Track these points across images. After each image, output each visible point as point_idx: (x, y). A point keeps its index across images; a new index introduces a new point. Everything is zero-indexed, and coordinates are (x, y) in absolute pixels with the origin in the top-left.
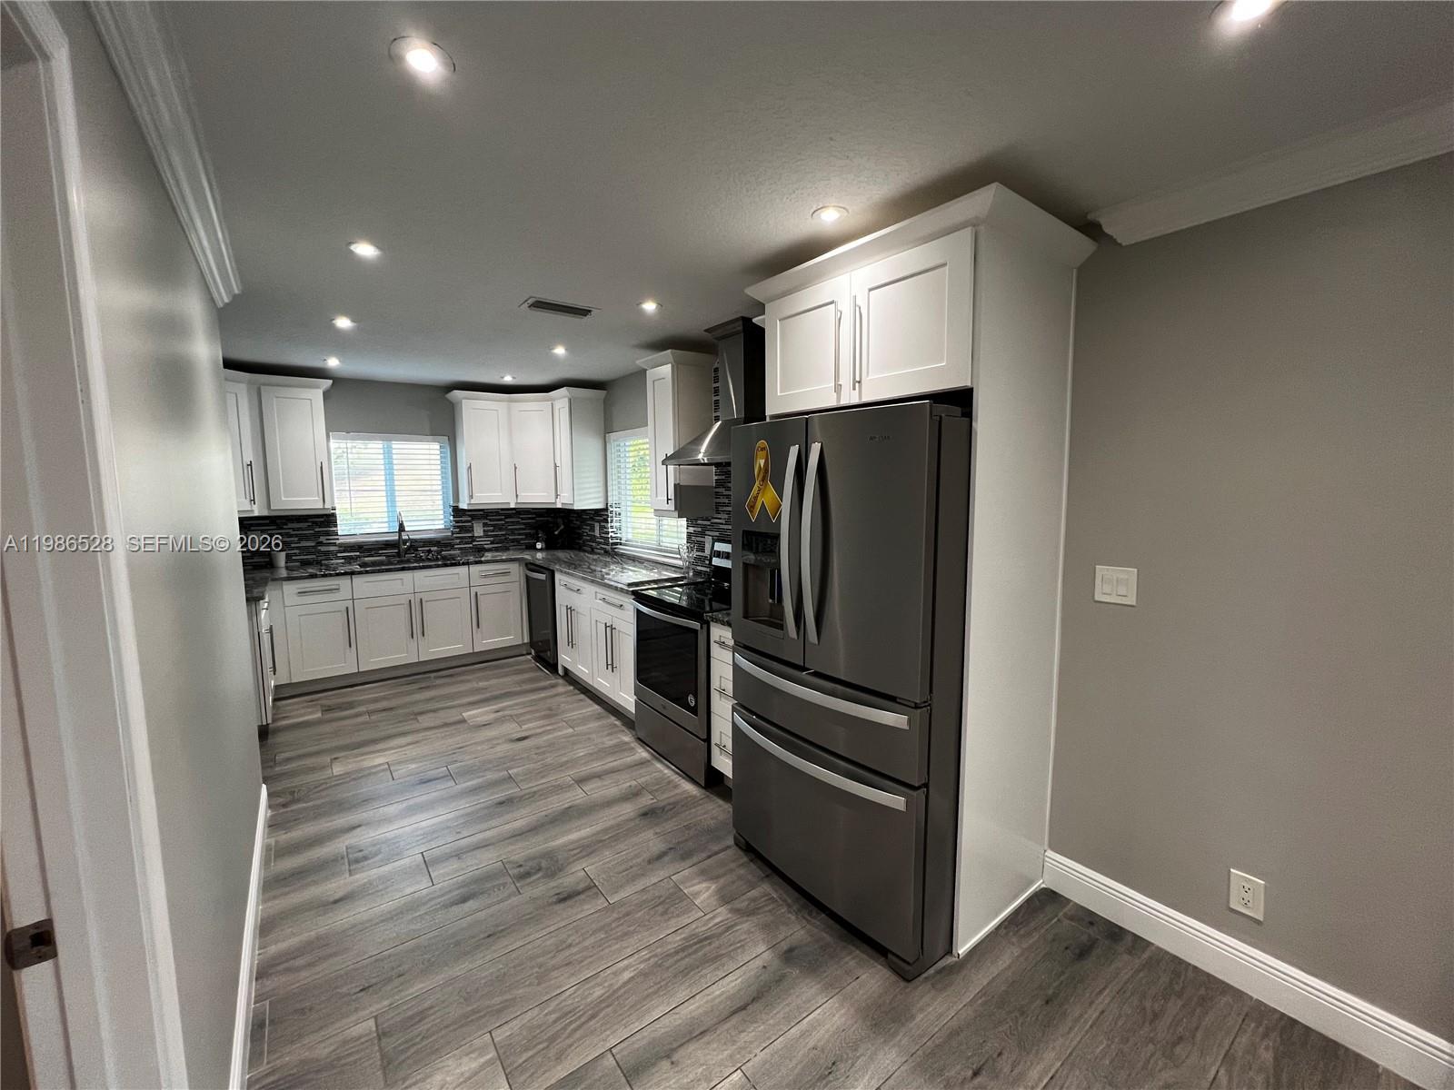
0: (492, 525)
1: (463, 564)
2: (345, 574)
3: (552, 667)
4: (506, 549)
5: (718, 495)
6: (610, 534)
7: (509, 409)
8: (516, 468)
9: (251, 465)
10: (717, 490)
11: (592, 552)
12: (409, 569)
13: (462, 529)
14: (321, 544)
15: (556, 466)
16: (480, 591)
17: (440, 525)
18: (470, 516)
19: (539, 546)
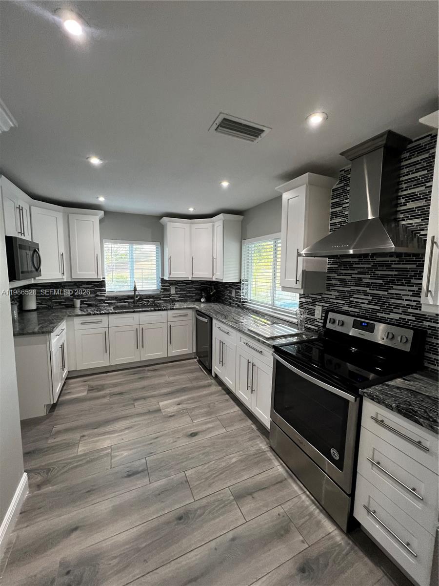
0: (180, 288)
1: (165, 310)
2: (105, 314)
3: (209, 371)
4: (186, 301)
5: (329, 278)
6: (242, 296)
7: (190, 227)
8: (193, 259)
9: (62, 255)
10: (329, 275)
11: (230, 305)
12: (137, 312)
13: (165, 290)
14: (97, 296)
15: (214, 258)
16: (172, 324)
17: (154, 287)
18: (169, 283)
19: (202, 300)
